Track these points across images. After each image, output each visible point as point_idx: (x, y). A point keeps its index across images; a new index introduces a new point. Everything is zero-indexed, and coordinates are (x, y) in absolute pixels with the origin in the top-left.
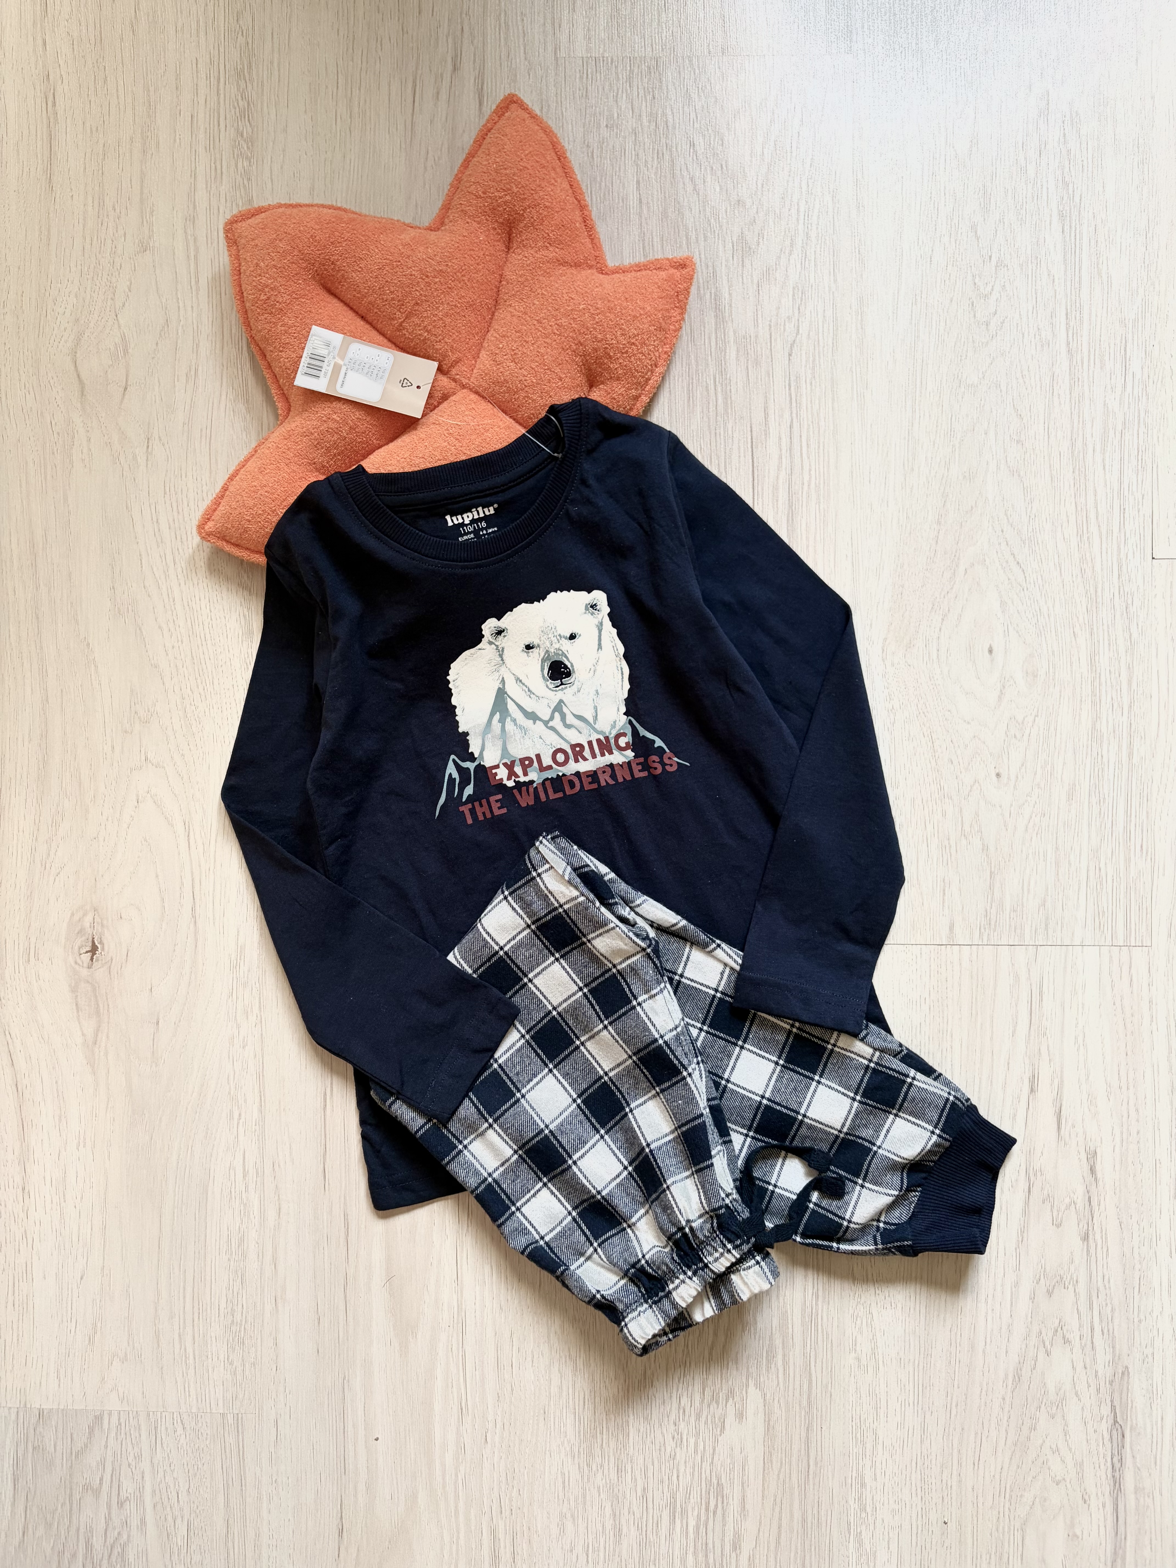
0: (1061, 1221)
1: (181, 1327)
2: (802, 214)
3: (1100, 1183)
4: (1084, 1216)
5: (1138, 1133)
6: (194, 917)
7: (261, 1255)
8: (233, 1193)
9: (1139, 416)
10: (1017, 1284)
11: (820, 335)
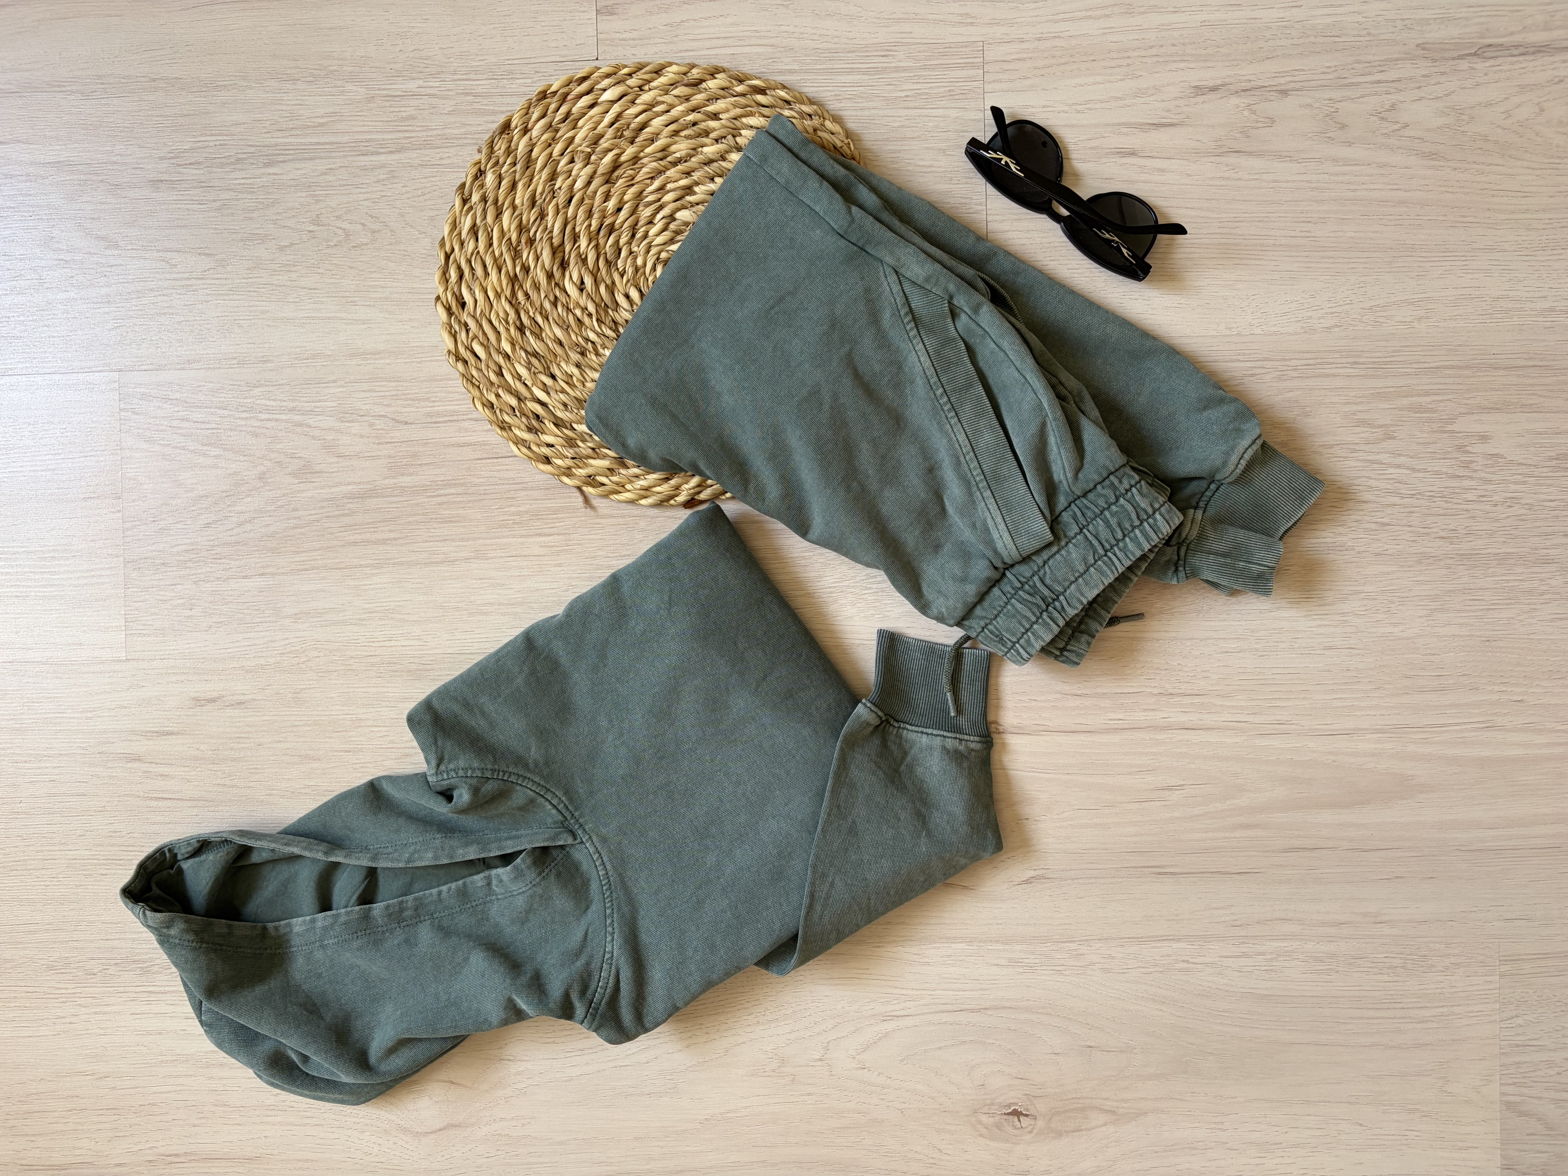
0: (1268, 118)
1: (1409, 1021)
2: (271, 416)
3: (1226, 80)
4: (1262, 95)
5: (1174, 45)
6: (979, 1011)
7: (1331, 939)
8: (1267, 968)
9: (460, 80)
10: (1335, 160)
11: (386, 394)
